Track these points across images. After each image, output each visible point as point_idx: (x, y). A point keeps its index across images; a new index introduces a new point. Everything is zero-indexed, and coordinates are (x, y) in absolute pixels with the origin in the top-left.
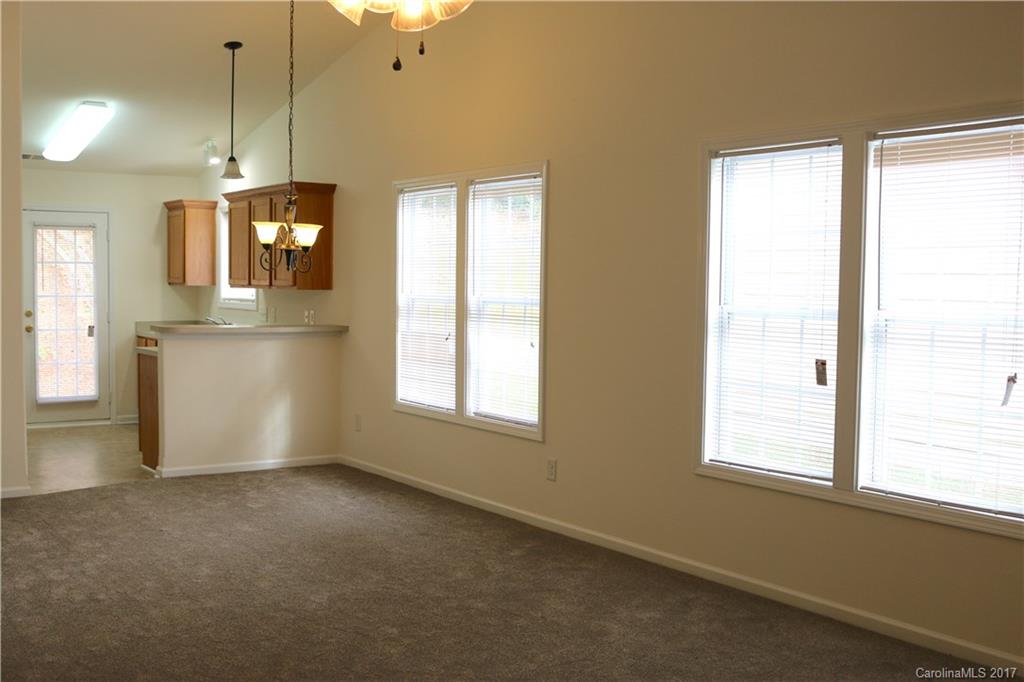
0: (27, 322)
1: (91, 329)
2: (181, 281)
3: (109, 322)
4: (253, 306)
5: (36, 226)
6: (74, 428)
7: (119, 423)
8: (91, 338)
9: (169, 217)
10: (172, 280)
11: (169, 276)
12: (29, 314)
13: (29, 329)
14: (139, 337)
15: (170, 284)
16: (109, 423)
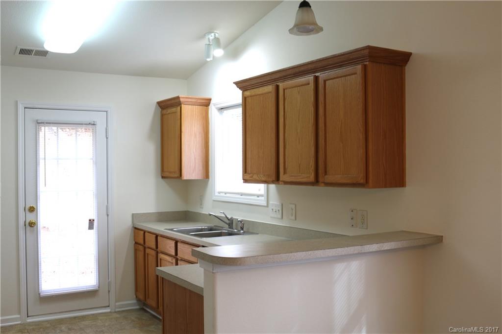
0: (30, 217)
1: (91, 222)
2: (177, 175)
3: (108, 215)
4: (262, 201)
5: (39, 123)
6: (75, 318)
7: (117, 310)
8: (91, 231)
9: (162, 116)
10: (166, 174)
11: (163, 170)
12: (32, 209)
13: (32, 225)
14: (135, 228)
15: (163, 177)
16: (108, 310)
